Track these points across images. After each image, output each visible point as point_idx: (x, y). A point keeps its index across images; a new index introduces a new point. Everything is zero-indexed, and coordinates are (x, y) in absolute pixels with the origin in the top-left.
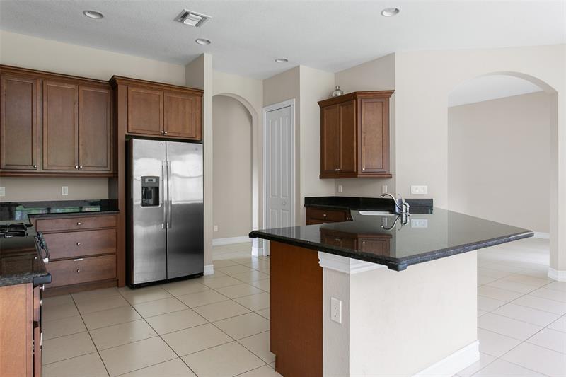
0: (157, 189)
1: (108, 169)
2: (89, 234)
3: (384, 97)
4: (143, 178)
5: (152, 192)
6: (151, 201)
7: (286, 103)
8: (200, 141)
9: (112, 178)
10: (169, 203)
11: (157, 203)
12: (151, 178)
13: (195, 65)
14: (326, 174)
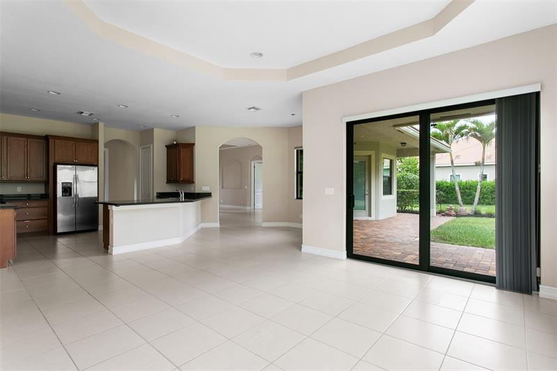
0: (71, 188)
1: (44, 178)
2: (33, 209)
3: (191, 146)
4: (63, 183)
5: (67, 190)
6: (68, 194)
7: (148, 146)
8: (97, 165)
9: (46, 183)
10: (76, 196)
11: (70, 195)
12: (67, 183)
13: (95, 126)
14: (169, 181)
